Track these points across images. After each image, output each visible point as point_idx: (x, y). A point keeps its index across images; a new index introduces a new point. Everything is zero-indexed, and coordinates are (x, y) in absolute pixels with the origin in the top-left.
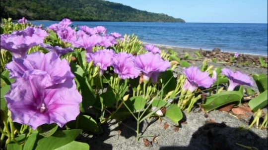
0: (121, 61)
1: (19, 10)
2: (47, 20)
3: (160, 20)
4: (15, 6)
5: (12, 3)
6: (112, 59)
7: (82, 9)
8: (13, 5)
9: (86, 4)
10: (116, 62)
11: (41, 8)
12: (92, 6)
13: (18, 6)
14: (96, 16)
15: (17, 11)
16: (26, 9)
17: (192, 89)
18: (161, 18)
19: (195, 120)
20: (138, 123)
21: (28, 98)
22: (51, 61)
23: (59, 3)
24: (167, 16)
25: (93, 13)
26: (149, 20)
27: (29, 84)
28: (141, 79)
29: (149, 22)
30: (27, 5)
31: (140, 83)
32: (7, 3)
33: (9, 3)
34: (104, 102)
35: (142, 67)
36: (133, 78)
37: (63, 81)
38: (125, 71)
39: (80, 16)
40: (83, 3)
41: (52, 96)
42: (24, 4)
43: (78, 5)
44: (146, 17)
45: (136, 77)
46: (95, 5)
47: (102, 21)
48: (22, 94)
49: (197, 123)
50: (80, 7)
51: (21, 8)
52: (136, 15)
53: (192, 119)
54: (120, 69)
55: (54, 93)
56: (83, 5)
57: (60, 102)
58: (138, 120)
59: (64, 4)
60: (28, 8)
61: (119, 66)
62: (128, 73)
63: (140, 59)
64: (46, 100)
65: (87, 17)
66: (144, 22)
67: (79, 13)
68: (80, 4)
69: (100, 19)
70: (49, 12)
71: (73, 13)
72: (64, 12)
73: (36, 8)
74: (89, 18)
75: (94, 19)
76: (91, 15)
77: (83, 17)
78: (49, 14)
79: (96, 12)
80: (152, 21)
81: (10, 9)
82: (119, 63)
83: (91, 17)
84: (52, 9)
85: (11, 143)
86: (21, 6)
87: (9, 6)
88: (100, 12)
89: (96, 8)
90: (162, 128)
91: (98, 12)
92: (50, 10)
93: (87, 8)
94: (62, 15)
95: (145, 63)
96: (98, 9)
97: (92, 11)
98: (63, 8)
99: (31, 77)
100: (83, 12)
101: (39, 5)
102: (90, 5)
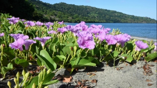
0: (109, 38)
1: (51, 16)
2: (66, 22)
3: (144, 22)
4: (49, 14)
5: (48, 12)
6: (105, 37)
7: (89, 15)
8: (47, 14)
9: (91, 11)
10: (107, 38)
11: (64, 15)
12: (95, 13)
13: (51, 14)
14: (97, 19)
15: (50, 17)
16: (55, 16)
17: (139, 50)
18: (145, 21)
19: (140, 64)
20: (114, 61)
21: (81, 42)
22: (86, 34)
23: (75, 11)
24: (150, 18)
25: (96, 18)
26: (136, 21)
27: (82, 39)
28: (117, 45)
29: (136, 23)
30: (56, 13)
31: (116, 46)
32: (44, 13)
33: (46, 12)
34: (102, 53)
35: (117, 40)
36: (113, 44)
37: (90, 38)
38: (110, 42)
39: (87, 19)
40: (90, 11)
41: (87, 43)
42: (54, 13)
43: (86, 13)
44: (133, 20)
45: (115, 44)
46: (97, 12)
47: (101, 22)
48: (80, 41)
49: (141, 65)
50: (88, 14)
51: (52, 15)
52: (126, 18)
53: (139, 63)
54: (109, 41)
55: (88, 42)
56: (89, 12)
57: (89, 44)
58: (114, 59)
59: (78, 12)
60: (56, 15)
61: (108, 40)
62: (112, 43)
63: (116, 37)
64: (85, 44)
65: (91, 20)
66: (131, 23)
67: (86, 17)
68: (87, 12)
69: (100, 21)
70: (68, 17)
71: (82, 18)
72: (77, 17)
73: (61, 15)
74: (93, 21)
75: (96, 21)
76: (94, 19)
77: (89, 20)
78: (68, 18)
79: (97, 17)
80: (138, 23)
81: (46, 16)
82: (108, 39)
83: (94, 20)
84: (70, 15)
85: (72, 60)
86: (52, 14)
87: (46, 14)
88: (100, 17)
89: (98, 14)
90: (125, 65)
91: (99, 17)
92: (68, 16)
93: (92, 14)
94: (75, 19)
95: (118, 38)
96: (99, 15)
97: (95, 16)
98: (77, 15)
99: (83, 37)
100: (89, 17)
101: (62, 13)
102: (94, 12)
